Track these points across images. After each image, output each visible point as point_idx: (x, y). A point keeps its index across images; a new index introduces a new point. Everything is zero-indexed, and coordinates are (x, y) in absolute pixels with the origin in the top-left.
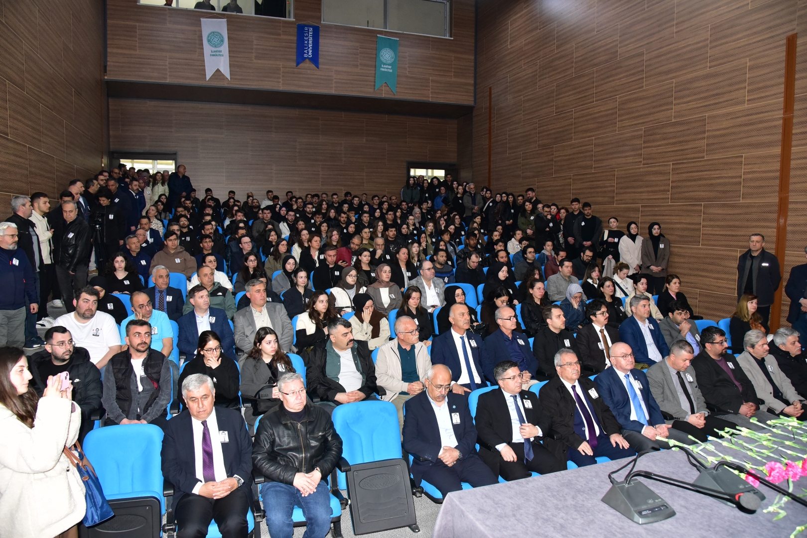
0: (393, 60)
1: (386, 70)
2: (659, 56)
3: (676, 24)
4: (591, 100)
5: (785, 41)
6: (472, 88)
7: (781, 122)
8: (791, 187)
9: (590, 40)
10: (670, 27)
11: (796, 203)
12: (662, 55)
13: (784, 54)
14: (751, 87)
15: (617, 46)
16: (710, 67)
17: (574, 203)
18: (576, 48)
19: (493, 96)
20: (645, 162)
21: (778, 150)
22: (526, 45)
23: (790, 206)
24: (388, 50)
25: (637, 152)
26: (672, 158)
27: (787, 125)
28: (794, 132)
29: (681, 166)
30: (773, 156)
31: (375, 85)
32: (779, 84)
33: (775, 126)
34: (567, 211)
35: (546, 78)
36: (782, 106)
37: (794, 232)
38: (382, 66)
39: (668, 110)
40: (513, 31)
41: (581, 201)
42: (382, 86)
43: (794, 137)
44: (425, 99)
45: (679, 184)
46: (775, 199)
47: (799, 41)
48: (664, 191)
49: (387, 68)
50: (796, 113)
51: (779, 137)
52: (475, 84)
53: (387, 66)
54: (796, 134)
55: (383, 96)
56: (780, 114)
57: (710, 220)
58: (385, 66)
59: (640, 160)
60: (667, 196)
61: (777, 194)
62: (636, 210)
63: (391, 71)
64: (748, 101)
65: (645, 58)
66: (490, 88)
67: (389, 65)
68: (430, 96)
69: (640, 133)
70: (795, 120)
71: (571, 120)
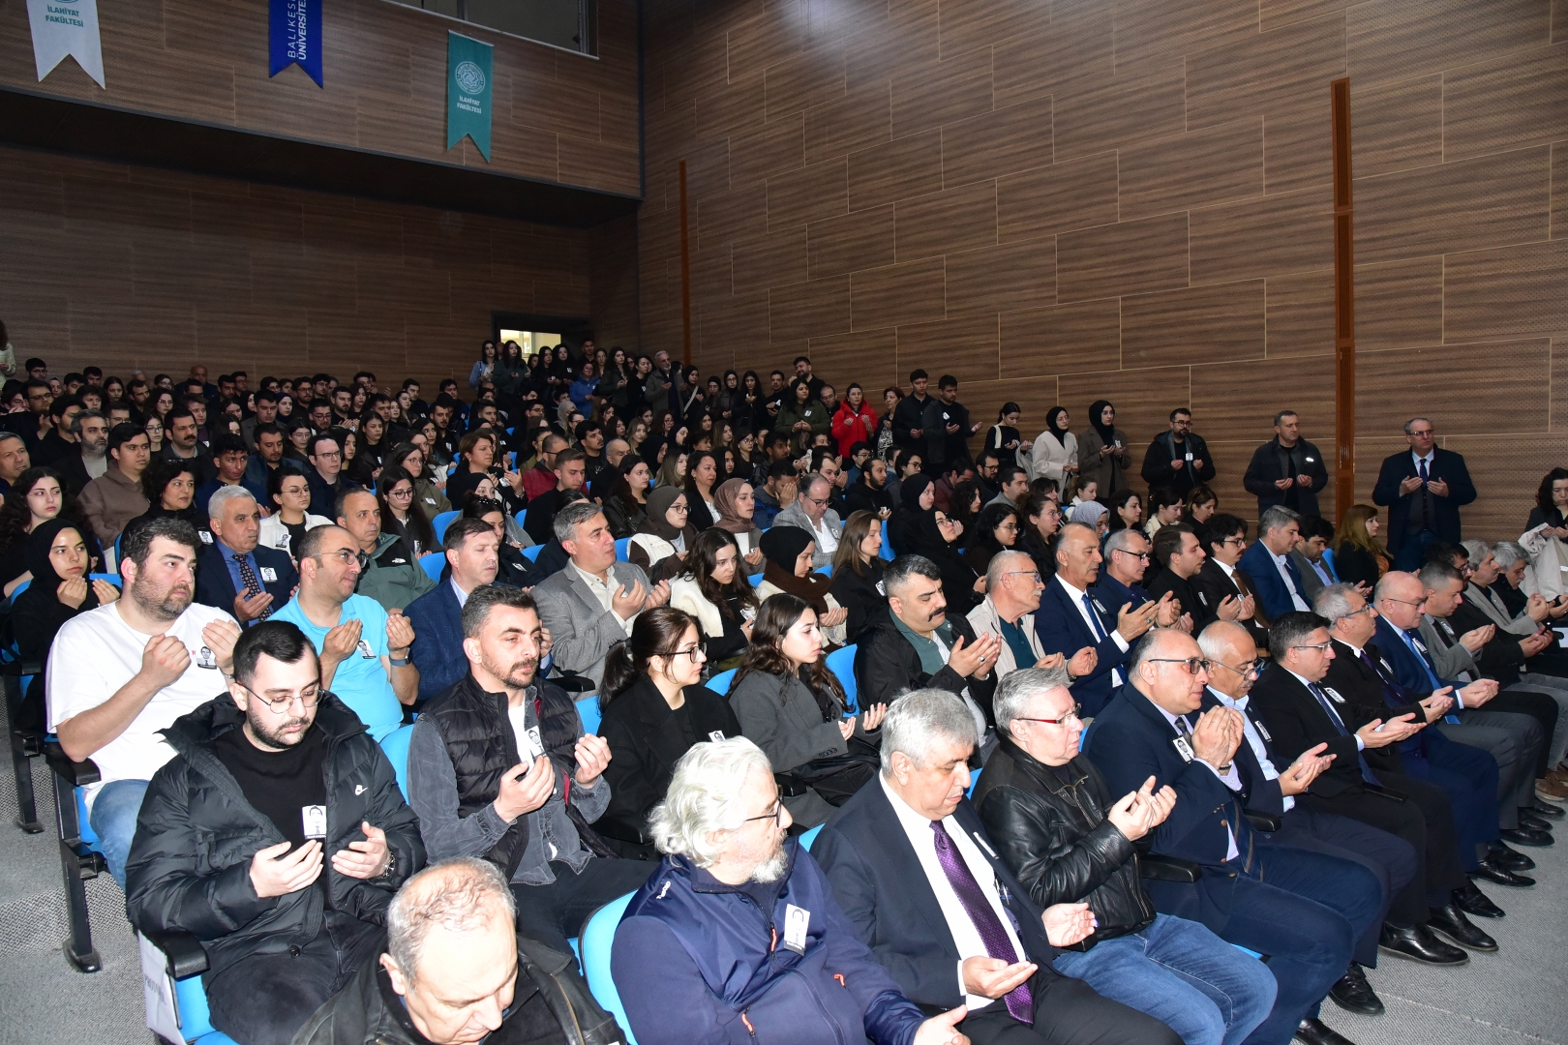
0: (481, 88)
1: (468, 108)
2: (1083, 107)
3: (1117, 51)
4: (935, 185)
5: (1328, 90)
6: (636, 163)
7: (1331, 222)
8: (1358, 329)
9: (927, 73)
10: (1104, 55)
11: (1368, 355)
12: (1090, 105)
13: (1329, 110)
14: (1273, 164)
15: (988, 86)
16: (1189, 129)
17: (920, 380)
18: (894, 88)
19: (689, 179)
20: (1063, 296)
21: (1330, 269)
22: (770, 79)
23: (1358, 361)
24: (472, 65)
25: (1046, 280)
26: (1122, 288)
27: (1343, 228)
28: (1356, 238)
29: (1141, 302)
30: (1323, 280)
31: (446, 138)
32: (1325, 159)
33: (1320, 230)
34: (899, 394)
35: (824, 143)
36: (1331, 196)
37: (1368, 404)
38: (461, 98)
39: (1106, 202)
40: (734, 52)
41: (930, 374)
42: (461, 142)
43: (1356, 248)
44: (547, 177)
45: (1139, 334)
46: (1330, 352)
47: (1354, 91)
48: (1109, 347)
49: (471, 105)
50: (1356, 208)
51: (1330, 247)
52: (642, 157)
53: (470, 101)
54: (1359, 242)
55: (464, 163)
56: (1329, 209)
57: (1208, 394)
58: (465, 100)
59: (1051, 294)
60: (1114, 357)
61: (1333, 342)
62: (1051, 385)
63: (479, 111)
64: (1267, 186)
65: (1052, 108)
66: (683, 164)
67: (474, 97)
68: (558, 170)
69: (1048, 244)
70: (1356, 220)
71: (890, 223)
